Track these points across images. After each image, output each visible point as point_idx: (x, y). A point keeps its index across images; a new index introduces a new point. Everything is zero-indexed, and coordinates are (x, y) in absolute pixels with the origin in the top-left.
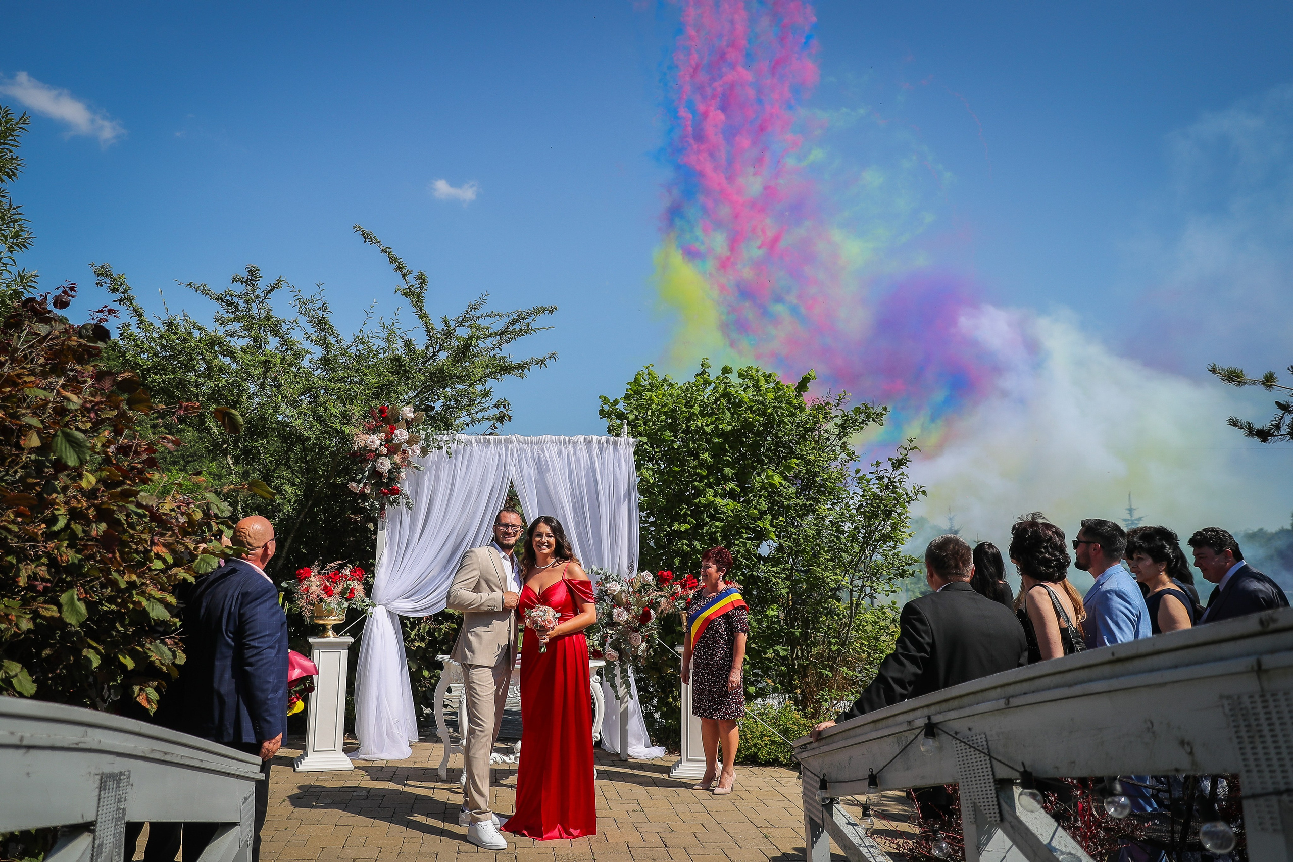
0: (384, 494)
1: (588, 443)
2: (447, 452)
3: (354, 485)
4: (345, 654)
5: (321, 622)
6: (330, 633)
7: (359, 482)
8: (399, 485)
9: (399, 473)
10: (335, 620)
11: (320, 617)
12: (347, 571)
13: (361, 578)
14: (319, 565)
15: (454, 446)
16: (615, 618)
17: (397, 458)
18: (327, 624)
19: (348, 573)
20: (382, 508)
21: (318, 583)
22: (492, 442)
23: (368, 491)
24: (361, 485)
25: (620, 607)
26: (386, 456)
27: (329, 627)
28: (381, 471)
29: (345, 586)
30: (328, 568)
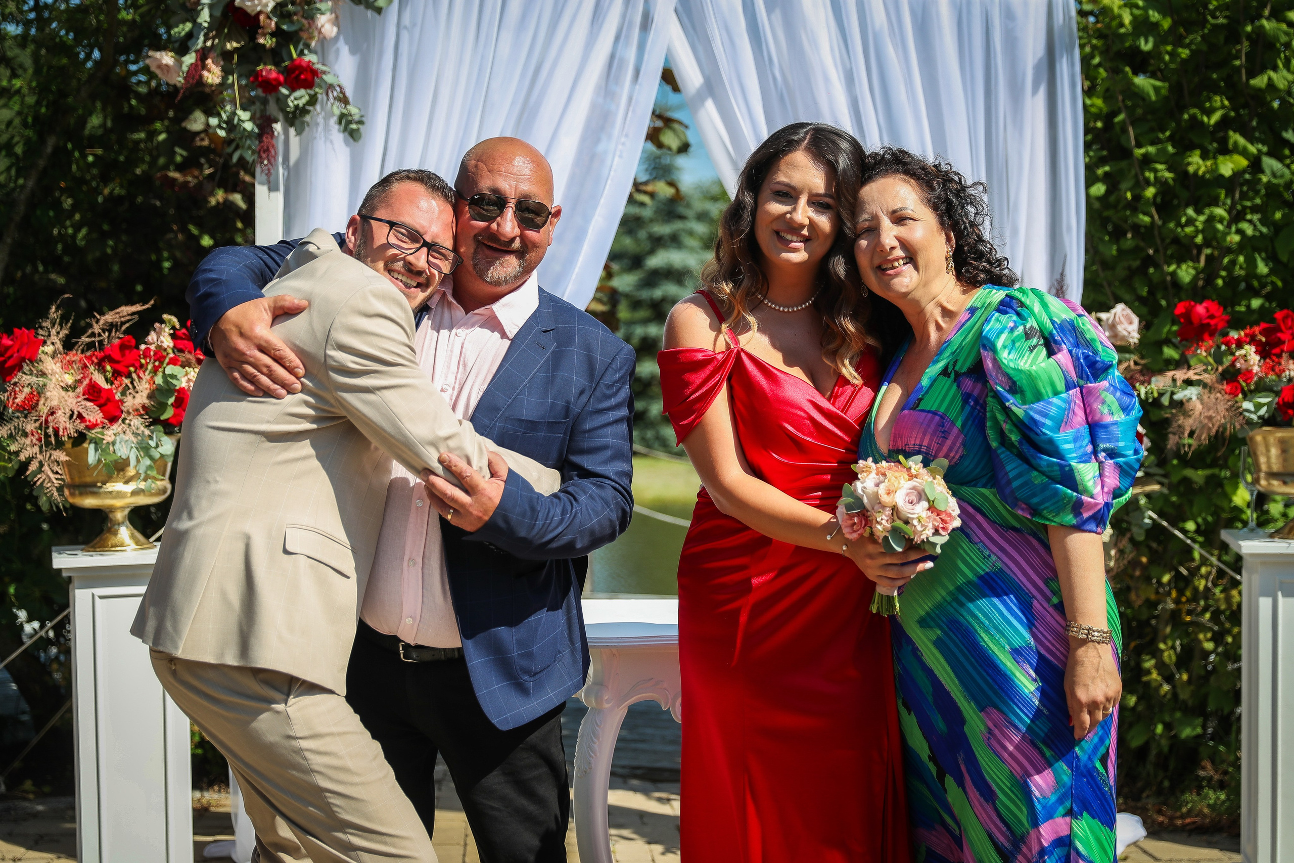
0: (270, 86)
3: (167, 58)
5: (89, 502)
6: (125, 533)
7: (182, 48)
8: (310, 57)
10: (133, 493)
11: (89, 488)
12: (162, 336)
14: (64, 319)
18: (112, 509)
19: (166, 341)
20: (265, 124)
21: (69, 379)
23: (213, 75)
24: (190, 59)
27: (119, 516)
28: (253, 10)
29: (159, 380)
30: (97, 329)
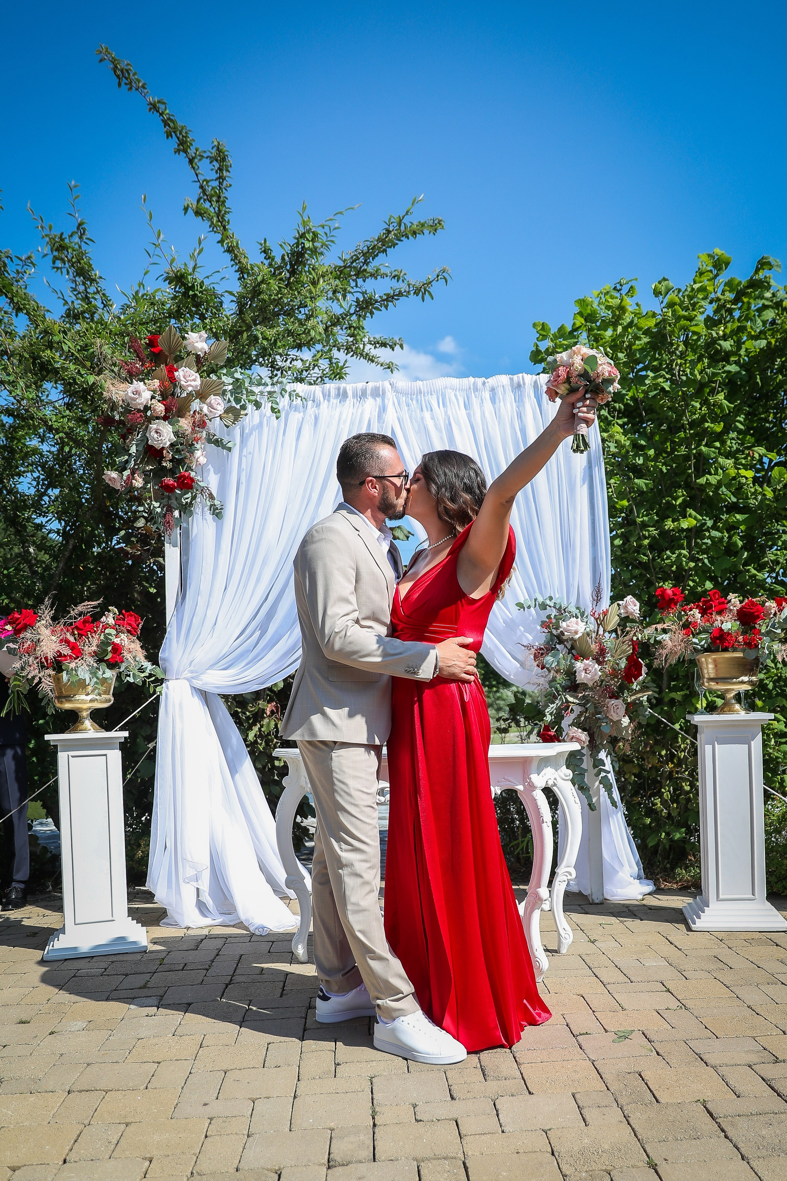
0: (170, 489)
1: (518, 387)
2: (273, 409)
3: (114, 475)
4: (115, 756)
5: (68, 706)
6: (88, 723)
7: (121, 469)
8: (193, 474)
9: (192, 453)
10: (92, 701)
11: (67, 698)
12: (109, 619)
13: (135, 629)
15: (283, 402)
16: (582, 677)
17: (185, 424)
18: (80, 710)
19: (111, 621)
20: (168, 513)
21: (55, 638)
22: (350, 393)
23: (139, 483)
24: (126, 474)
25: (588, 659)
26: (165, 418)
27: (85, 714)
28: (158, 446)
29: (102, 637)
30: (72, 613)
